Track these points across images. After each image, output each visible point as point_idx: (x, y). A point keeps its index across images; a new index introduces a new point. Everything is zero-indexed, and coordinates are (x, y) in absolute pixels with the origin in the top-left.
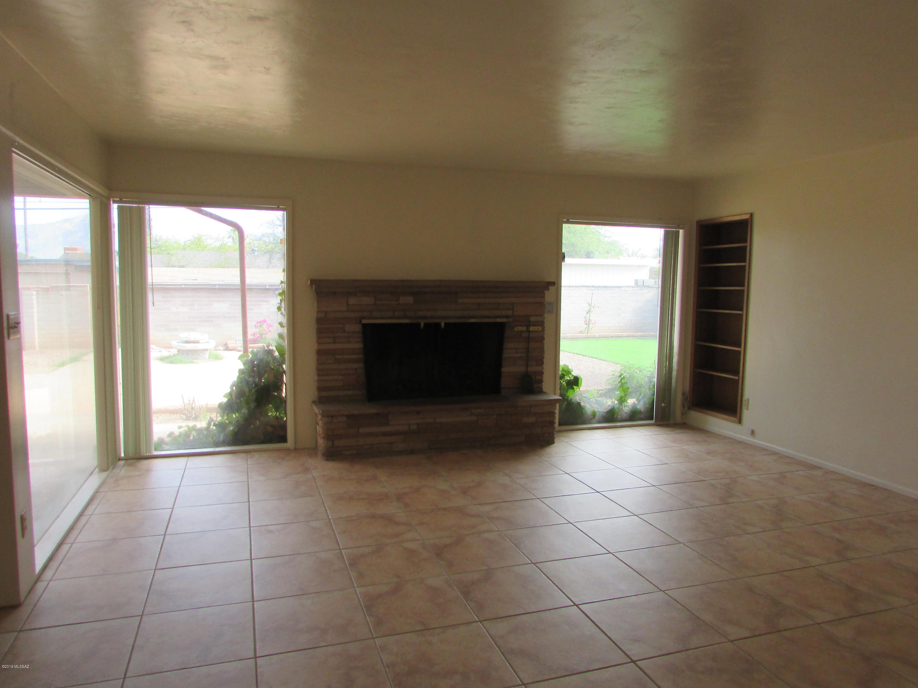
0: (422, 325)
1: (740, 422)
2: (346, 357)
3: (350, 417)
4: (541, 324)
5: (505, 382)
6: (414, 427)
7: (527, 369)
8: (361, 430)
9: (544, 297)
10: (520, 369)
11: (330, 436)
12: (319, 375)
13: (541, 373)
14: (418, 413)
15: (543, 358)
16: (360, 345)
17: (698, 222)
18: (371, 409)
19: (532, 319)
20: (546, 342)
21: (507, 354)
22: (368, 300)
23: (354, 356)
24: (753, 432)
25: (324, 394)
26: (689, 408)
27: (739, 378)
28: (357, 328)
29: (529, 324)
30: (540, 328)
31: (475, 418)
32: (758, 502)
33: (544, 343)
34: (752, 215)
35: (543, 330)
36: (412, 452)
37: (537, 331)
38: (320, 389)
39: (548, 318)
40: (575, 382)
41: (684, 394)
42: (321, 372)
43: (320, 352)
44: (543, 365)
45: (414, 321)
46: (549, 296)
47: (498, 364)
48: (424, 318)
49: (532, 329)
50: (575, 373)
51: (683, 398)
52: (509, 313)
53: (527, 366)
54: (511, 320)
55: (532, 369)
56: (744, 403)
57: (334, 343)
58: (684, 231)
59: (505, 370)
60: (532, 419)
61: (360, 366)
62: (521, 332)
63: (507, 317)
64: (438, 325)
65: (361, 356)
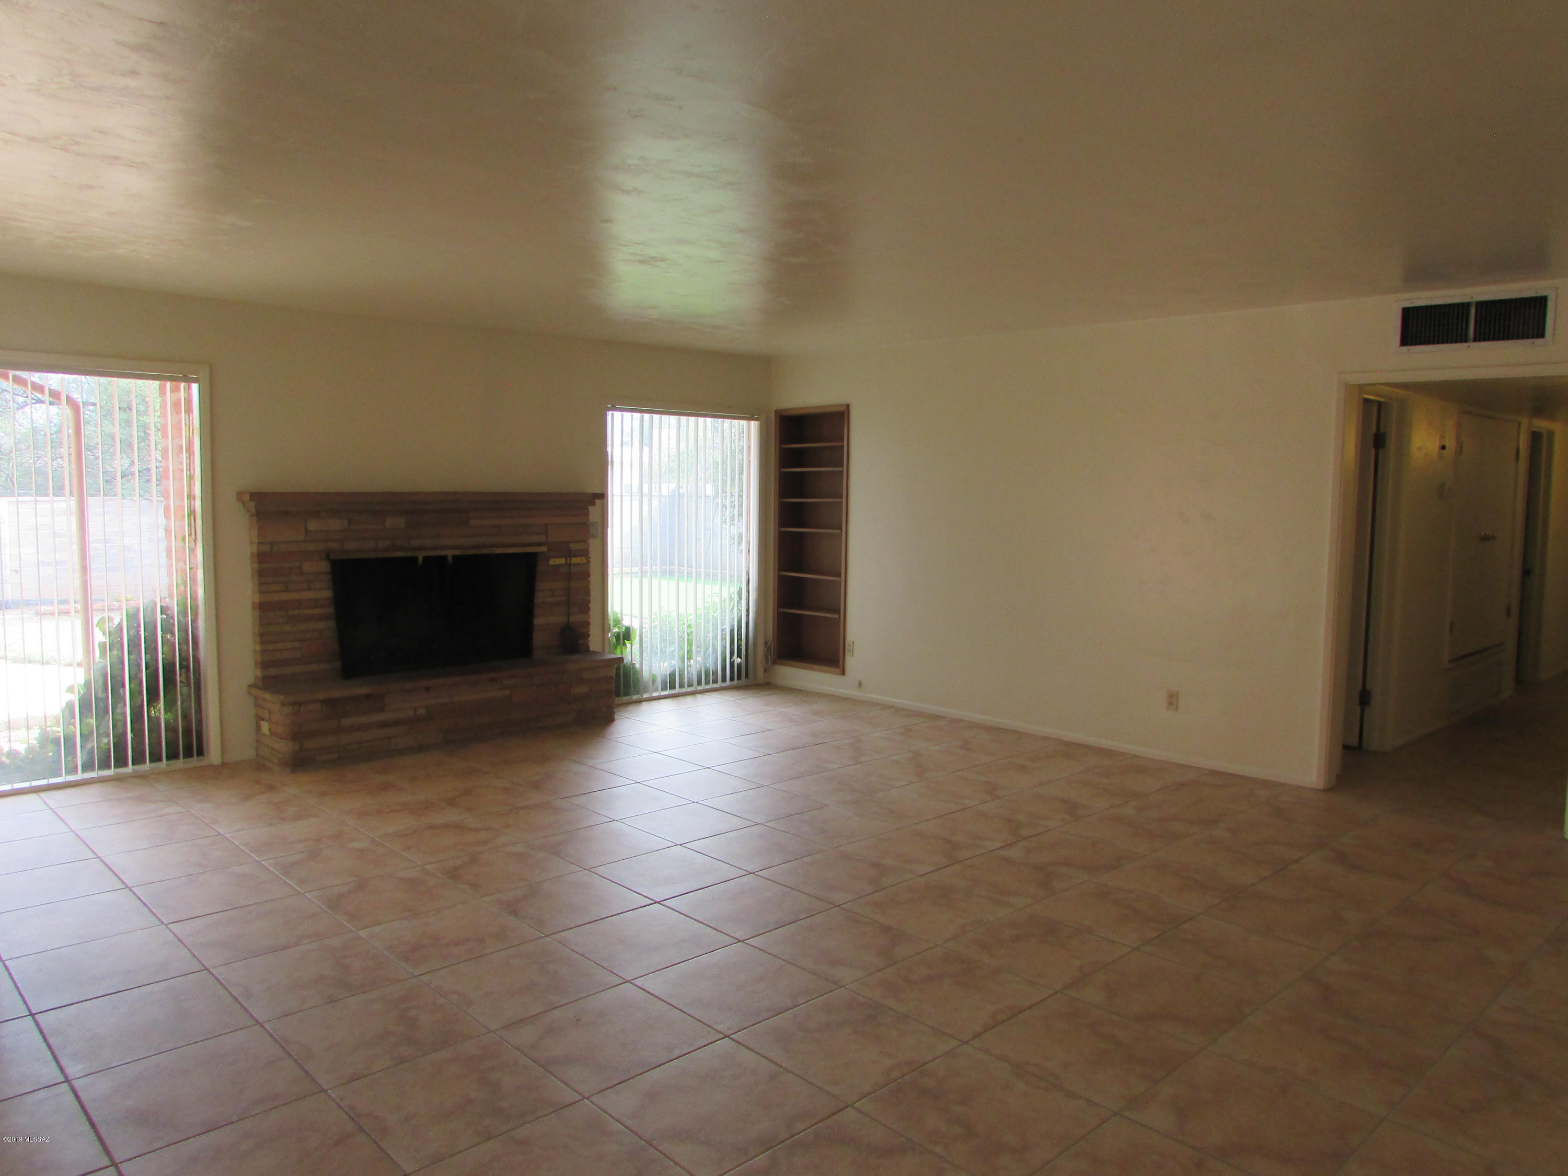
0: (420, 559)
1: (843, 673)
2: (308, 612)
3: (327, 702)
4: (585, 553)
5: (539, 639)
6: (422, 711)
7: (569, 619)
8: (346, 722)
9: (587, 514)
10: (558, 619)
11: (298, 735)
12: (262, 643)
13: (587, 624)
14: (427, 689)
15: (589, 601)
16: (328, 594)
17: (777, 412)
18: (359, 689)
19: (573, 547)
20: (592, 578)
21: (540, 597)
22: (336, 524)
23: (318, 611)
24: (860, 684)
25: (272, 672)
26: (774, 663)
27: (840, 617)
28: (324, 566)
29: (570, 554)
30: (584, 560)
31: (507, 692)
32: (894, 757)
33: (589, 581)
34: (848, 406)
35: (588, 562)
36: (420, 749)
37: (578, 564)
38: (264, 665)
39: (593, 544)
40: (627, 635)
41: (766, 643)
42: (265, 636)
43: (264, 608)
44: (590, 613)
45: (409, 554)
46: (593, 511)
47: (528, 613)
48: (422, 548)
49: (575, 560)
50: (626, 622)
51: (766, 649)
52: (541, 538)
53: (569, 614)
54: (544, 549)
55: (574, 619)
56: (847, 647)
57: (287, 590)
58: (759, 422)
59: (538, 621)
60: (583, 689)
61: (331, 624)
62: (560, 565)
63: (540, 544)
64: (444, 558)
65: (331, 610)
